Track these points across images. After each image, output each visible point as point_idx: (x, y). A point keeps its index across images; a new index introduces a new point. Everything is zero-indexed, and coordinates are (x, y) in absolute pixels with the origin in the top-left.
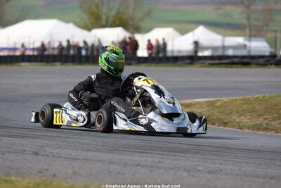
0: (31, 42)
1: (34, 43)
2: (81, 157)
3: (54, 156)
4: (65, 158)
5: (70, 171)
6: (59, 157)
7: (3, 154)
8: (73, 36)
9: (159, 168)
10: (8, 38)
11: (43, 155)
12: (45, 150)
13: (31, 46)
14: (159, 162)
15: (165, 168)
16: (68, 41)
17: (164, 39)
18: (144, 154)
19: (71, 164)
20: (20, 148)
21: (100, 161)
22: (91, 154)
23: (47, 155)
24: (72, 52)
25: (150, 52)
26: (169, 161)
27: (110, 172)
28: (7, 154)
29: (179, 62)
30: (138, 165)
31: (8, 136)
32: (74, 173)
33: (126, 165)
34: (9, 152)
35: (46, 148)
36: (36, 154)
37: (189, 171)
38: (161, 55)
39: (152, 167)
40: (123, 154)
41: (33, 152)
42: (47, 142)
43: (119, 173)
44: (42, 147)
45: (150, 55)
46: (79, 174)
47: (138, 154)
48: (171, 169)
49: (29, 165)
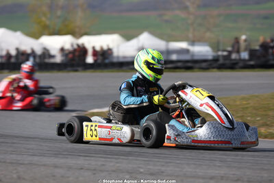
2: (26, 162)
4: (10, 163)
5: (15, 176)
6: (5, 162)
9: (102, 171)
14: (103, 165)
15: (107, 171)
18: (87, 158)
19: (16, 169)
22: (36, 159)
25: (95, 58)
26: (112, 164)
27: (54, 176)
29: (124, 68)
30: (82, 169)
32: (19, 178)
37: (131, 173)
39: (95, 170)
40: (67, 158)
43: (62, 177)
45: (95, 61)
46: (24, 179)
47: (82, 158)
48: (114, 171)
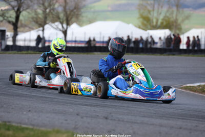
0: (102, 37)
1: (104, 37)
3: (119, 120)
4: (127, 122)
6: (123, 121)
7: (82, 118)
8: (132, 33)
9: (196, 130)
10: (85, 33)
11: (111, 120)
12: (112, 116)
13: (102, 40)
14: (196, 126)
15: (200, 131)
16: (128, 36)
17: (198, 37)
18: (184, 120)
19: (131, 126)
20: (95, 114)
21: (153, 124)
22: (146, 120)
23: (114, 120)
24: (132, 45)
26: (203, 126)
27: (160, 133)
28: (85, 118)
30: (181, 128)
31: (86, 105)
33: (172, 127)
34: (87, 117)
35: (113, 114)
36: (106, 118)
38: (196, 48)
39: (191, 129)
40: (169, 120)
41: (104, 117)
42: (114, 110)
43: (167, 134)
44: (110, 113)
46: (138, 134)
49: (101, 126)
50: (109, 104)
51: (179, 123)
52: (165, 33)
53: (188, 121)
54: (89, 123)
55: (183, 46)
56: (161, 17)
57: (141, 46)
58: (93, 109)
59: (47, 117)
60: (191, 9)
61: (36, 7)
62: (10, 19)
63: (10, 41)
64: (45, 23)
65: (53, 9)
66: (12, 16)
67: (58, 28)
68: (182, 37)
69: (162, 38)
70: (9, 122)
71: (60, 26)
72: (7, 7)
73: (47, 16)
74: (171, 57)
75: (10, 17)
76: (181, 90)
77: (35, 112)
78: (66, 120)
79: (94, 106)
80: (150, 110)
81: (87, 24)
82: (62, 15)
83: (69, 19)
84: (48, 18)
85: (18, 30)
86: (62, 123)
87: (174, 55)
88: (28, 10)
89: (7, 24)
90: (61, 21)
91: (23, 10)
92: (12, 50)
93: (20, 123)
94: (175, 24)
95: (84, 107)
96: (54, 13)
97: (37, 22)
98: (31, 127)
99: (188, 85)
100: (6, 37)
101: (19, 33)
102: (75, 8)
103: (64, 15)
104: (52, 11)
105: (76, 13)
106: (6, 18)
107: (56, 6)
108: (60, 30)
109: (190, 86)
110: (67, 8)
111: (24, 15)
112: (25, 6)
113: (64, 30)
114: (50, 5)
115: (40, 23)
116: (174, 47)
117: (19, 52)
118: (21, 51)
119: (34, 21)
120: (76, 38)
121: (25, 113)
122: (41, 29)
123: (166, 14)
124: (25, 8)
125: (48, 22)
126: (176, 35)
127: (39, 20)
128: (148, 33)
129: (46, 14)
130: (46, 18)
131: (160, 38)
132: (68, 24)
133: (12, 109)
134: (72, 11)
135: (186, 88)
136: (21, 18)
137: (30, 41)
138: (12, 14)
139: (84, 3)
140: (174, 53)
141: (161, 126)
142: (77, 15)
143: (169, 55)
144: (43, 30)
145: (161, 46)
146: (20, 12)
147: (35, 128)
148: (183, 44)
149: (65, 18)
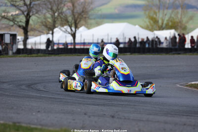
0: (109, 39)
1: (111, 39)
2: (144, 119)
3: (125, 118)
4: (133, 120)
5: (137, 129)
6: (129, 119)
7: (89, 117)
8: (138, 34)
10: (93, 35)
11: (118, 118)
12: (119, 115)
13: (109, 41)
18: (189, 117)
19: (137, 124)
20: (102, 113)
21: (158, 122)
22: (151, 117)
23: (120, 118)
24: (138, 45)
25: (193, 45)
27: (165, 130)
28: (92, 117)
30: (185, 125)
31: (93, 105)
32: (140, 130)
33: (176, 124)
34: (94, 116)
35: (120, 113)
36: (113, 117)
39: (194, 126)
40: (174, 117)
41: (111, 116)
42: (120, 108)
43: (171, 130)
44: (117, 112)
49: (108, 125)
50: (115, 103)
51: (184, 119)
52: (170, 33)
53: (192, 117)
54: (96, 122)
55: (188, 45)
56: (167, 18)
57: (147, 46)
58: (100, 108)
59: (56, 117)
60: (195, 9)
61: (44, 11)
62: (20, 24)
63: (20, 44)
64: (54, 27)
65: (62, 13)
66: (22, 21)
67: (66, 31)
68: (186, 36)
69: (168, 38)
70: (19, 123)
71: (69, 30)
72: (17, 12)
73: (56, 19)
74: (176, 56)
75: (21, 22)
76: (186, 87)
77: (45, 112)
78: (74, 120)
79: (102, 105)
80: (155, 107)
81: (94, 27)
82: (70, 19)
83: (77, 22)
84: (57, 22)
85: (29, 33)
86: (70, 122)
87: (179, 54)
88: (37, 15)
89: (18, 29)
90: (70, 24)
91: (33, 15)
92: (23, 54)
93: (29, 124)
94: (179, 24)
95: (91, 107)
96: (62, 16)
97: (46, 26)
98: (39, 127)
99: (193, 83)
100: (17, 41)
101: (29, 37)
102: (83, 12)
103: (72, 18)
104: (61, 15)
105: (84, 16)
106: (16, 23)
107: (64, 9)
108: (69, 33)
109: (195, 84)
110: (75, 11)
111: (34, 19)
112: (34, 11)
113: (72, 33)
114: (58, 9)
115: (49, 26)
116: (179, 46)
117: (29, 55)
118: (31, 54)
119: (44, 25)
120: (84, 40)
121: (34, 114)
122: (51, 32)
123: (171, 15)
124: (34, 13)
125: (56, 25)
126: (181, 34)
127: (48, 23)
128: (154, 34)
129: (55, 18)
130: (54, 22)
131: (166, 38)
132: (76, 27)
133: (22, 110)
134: (80, 14)
135: (191, 86)
136: (31, 22)
137: (40, 44)
138: (23, 19)
139: (92, 6)
140: (180, 52)
141: (166, 123)
142: (85, 18)
143: (174, 54)
144: (53, 34)
145: (167, 46)
146: (30, 17)
147: (44, 128)
148: (188, 44)
149: (73, 21)
